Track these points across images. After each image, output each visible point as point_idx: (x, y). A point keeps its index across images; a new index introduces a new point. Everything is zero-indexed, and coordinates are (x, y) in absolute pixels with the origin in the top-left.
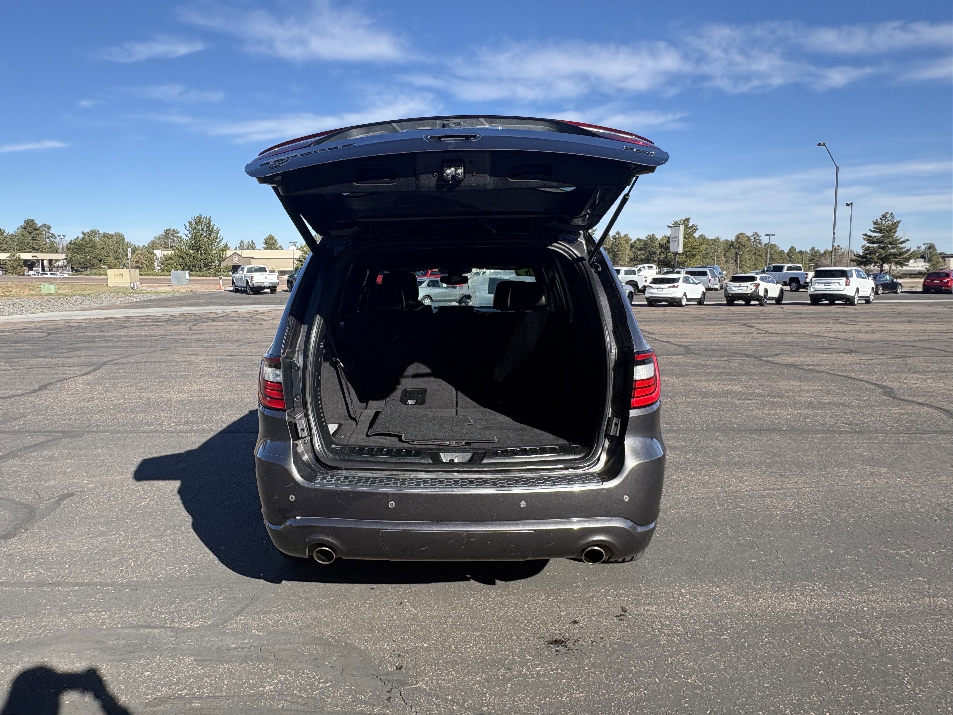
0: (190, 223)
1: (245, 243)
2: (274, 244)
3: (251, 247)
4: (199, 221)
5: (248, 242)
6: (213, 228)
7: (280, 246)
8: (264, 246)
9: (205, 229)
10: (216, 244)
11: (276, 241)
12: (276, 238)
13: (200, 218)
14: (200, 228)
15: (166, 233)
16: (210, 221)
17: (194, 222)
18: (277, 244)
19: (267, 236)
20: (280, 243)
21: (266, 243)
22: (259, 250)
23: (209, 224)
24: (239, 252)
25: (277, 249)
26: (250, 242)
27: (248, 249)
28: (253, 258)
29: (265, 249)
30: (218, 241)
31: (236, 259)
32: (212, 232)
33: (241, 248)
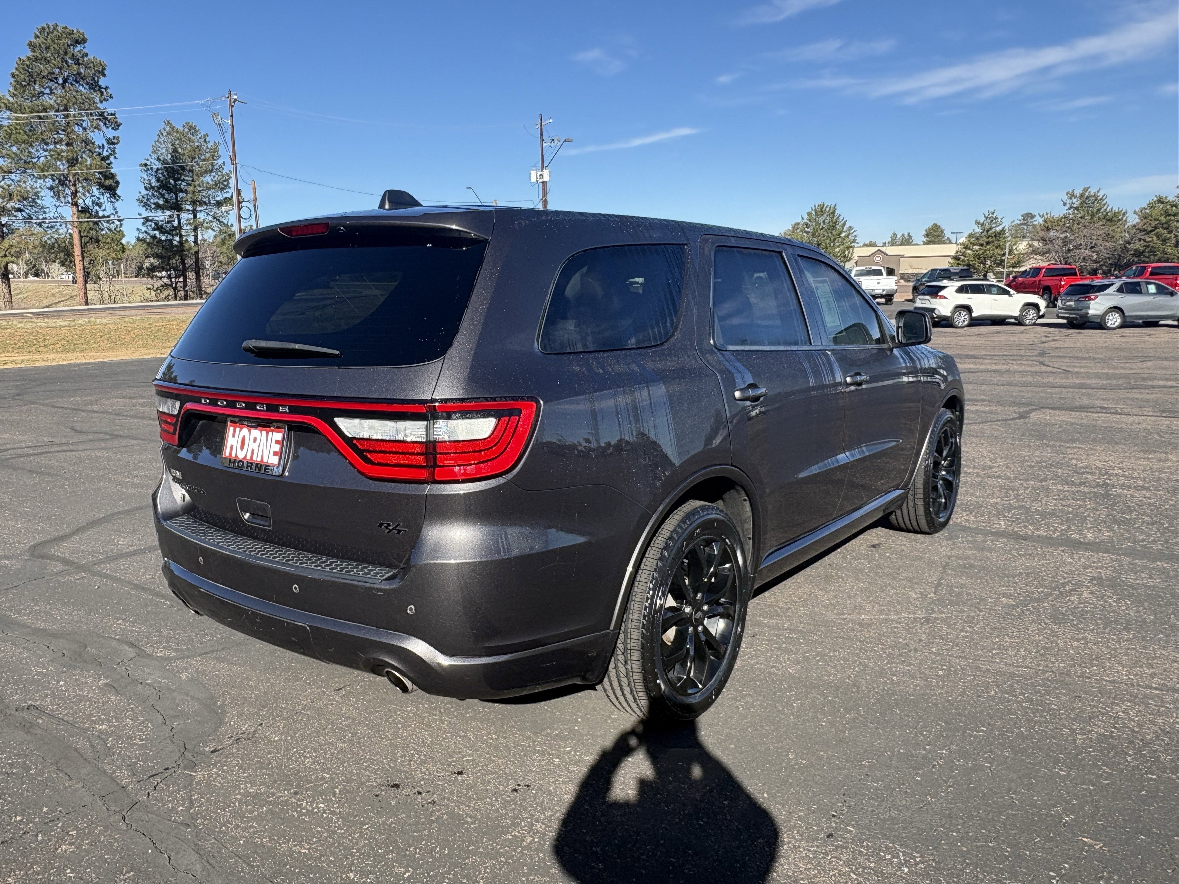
0: (809, 214)
1: (899, 236)
2: (939, 236)
3: (907, 241)
4: (821, 211)
5: (903, 235)
6: (838, 218)
7: (949, 239)
8: (925, 239)
9: (827, 221)
10: (840, 240)
11: (942, 232)
12: (943, 227)
13: (822, 208)
14: (821, 220)
15: (794, 228)
16: (835, 209)
17: (813, 212)
18: (944, 237)
19: (930, 225)
20: (948, 234)
21: (927, 235)
22: (917, 244)
23: (833, 213)
24: (883, 249)
25: (943, 243)
26: (906, 235)
27: (901, 245)
28: (903, 256)
29: (925, 244)
30: (843, 235)
31: (878, 259)
32: (835, 223)
33: (893, 243)
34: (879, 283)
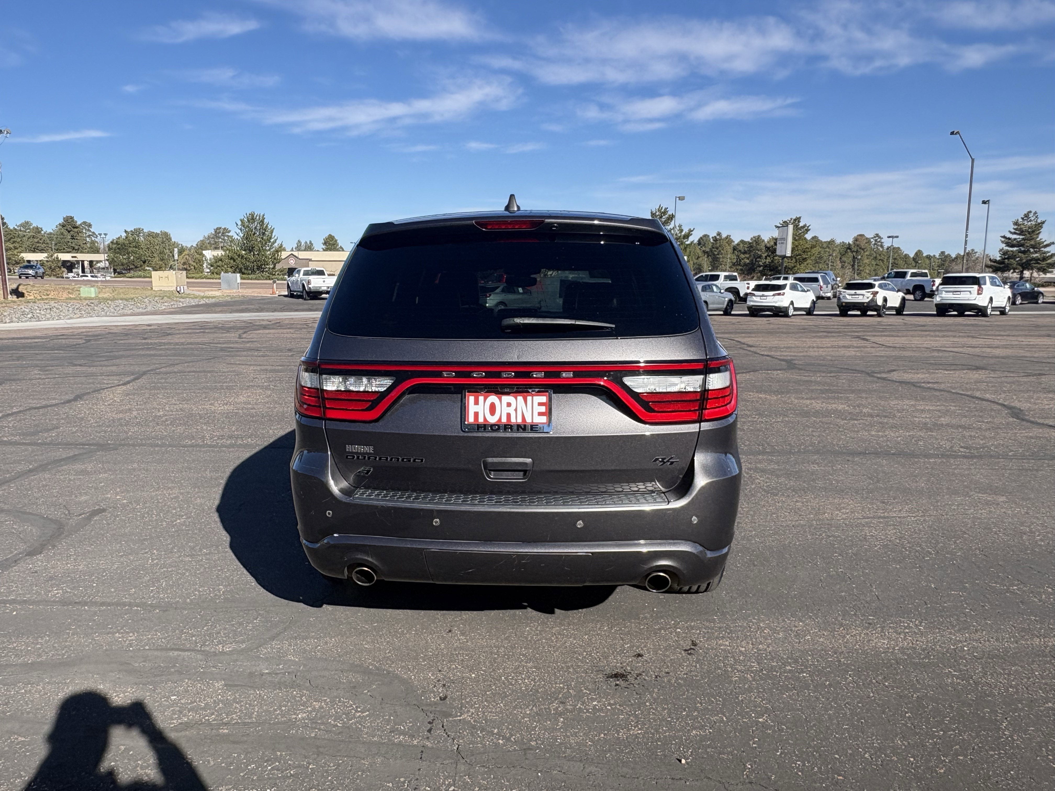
0: (242, 221)
1: (303, 244)
2: (334, 244)
3: (309, 248)
4: (252, 218)
5: (306, 243)
6: (267, 226)
7: (341, 247)
8: (324, 247)
9: (258, 228)
10: (270, 244)
11: (336, 241)
12: (336, 238)
13: (253, 216)
14: (253, 226)
15: (216, 232)
16: (264, 219)
17: (246, 220)
18: (338, 245)
19: (327, 235)
20: (340, 243)
21: (325, 243)
22: (318, 251)
23: (262, 221)
24: (296, 253)
25: (338, 250)
26: (308, 242)
27: (305, 250)
28: (310, 260)
29: (324, 250)
30: (272, 240)
31: (292, 261)
32: (265, 230)
33: (298, 249)
34: (324, 281)
